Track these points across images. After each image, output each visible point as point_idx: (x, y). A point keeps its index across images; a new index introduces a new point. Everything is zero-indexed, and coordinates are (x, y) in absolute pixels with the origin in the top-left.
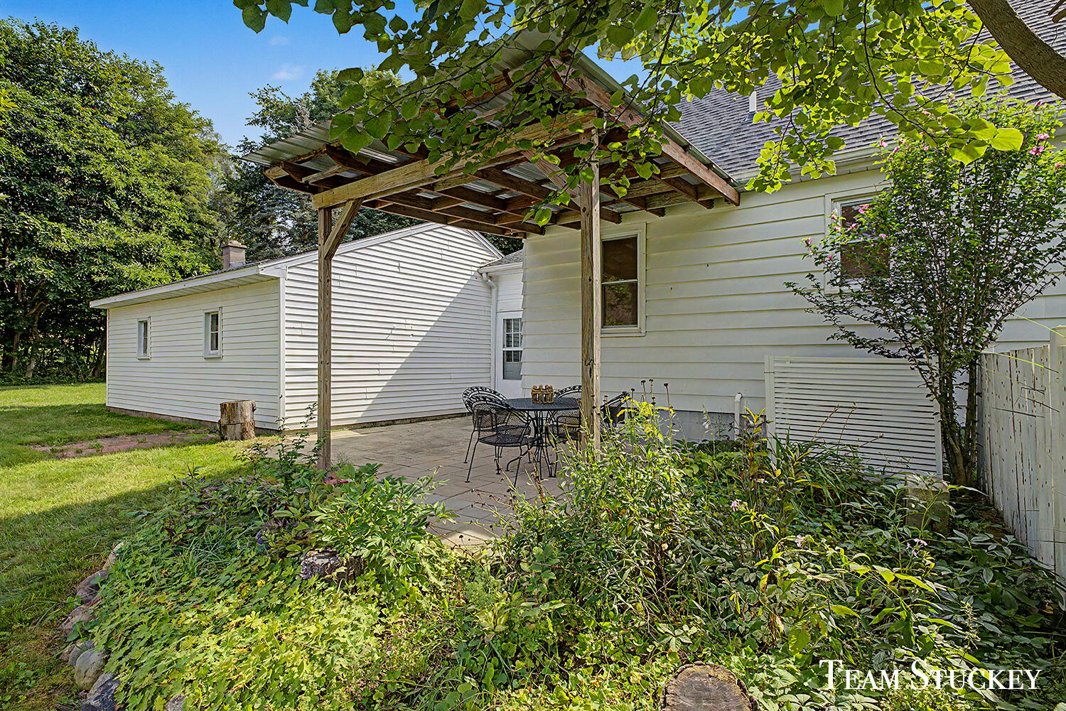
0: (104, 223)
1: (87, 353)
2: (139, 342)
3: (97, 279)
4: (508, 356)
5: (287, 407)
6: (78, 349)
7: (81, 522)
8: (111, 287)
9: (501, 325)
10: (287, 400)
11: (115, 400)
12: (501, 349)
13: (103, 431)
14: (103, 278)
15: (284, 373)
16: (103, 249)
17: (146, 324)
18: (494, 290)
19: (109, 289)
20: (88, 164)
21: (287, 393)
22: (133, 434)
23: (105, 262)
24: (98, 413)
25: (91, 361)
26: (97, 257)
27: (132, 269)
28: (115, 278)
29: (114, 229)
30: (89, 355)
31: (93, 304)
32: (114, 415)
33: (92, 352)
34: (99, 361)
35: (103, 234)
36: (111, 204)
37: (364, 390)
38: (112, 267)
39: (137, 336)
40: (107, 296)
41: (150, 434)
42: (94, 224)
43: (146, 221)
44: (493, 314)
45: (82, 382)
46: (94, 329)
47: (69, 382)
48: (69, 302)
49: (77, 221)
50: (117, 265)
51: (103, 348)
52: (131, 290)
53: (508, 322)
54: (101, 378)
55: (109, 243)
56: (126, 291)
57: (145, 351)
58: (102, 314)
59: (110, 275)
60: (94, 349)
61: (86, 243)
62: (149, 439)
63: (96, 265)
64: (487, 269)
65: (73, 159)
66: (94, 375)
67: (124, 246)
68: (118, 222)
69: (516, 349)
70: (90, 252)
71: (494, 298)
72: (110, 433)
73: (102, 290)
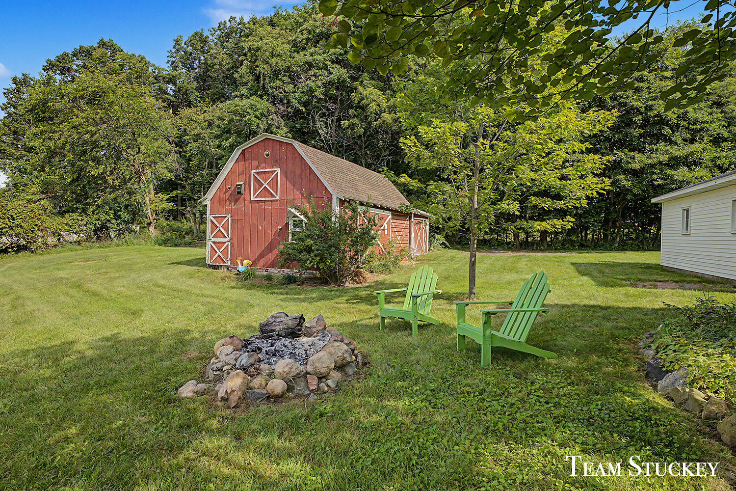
0: (662, 146)
1: (649, 232)
2: (683, 223)
3: (656, 183)
6: (644, 229)
7: (645, 314)
8: (665, 187)
11: (666, 262)
13: (659, 278)
14: (660, 182)
16: (661, 163)
17: (688, 211)
19: (664, 188)
20: (652, 110)
22: (677, 282)
23: (662, 171)
24: (657, 269)
25: (651, 236)
26: (657, 169)
27: (681, 173)
28: (668, 181)
29: (668, 148)
30: (650, 234)
31: (653, 201)
32: (665, 271)
33: (652, 231)
34: (657, 237)
35: (662, 152)
36: (667, 131)
38: (666, 173)
39: (681, 219)
40: (662, 194)
41: (688, 283)
42: (655, 147)
43: (691, 136)
45: (646, 250)
46: (654, 216)
47: (638, 250)
48: (638, 200)
49: (644, 148)
50: (669, 172)
51: (659, 229)
52: (679, 188)
54: (657, 248)
55: (664, 158)
56: (676, 189)
57: (687, 229)
58: (659, 206)
59: (665, 180)
60: (653, 230)
61: (650, 161)
62: (687, 286)
63: (656, 174)
65: (642, 110)
66: (653, 246)
67: (675, 158)
68: (671, 142)
70: (652, 166)
72: (662, 279)
73: (660, 190)
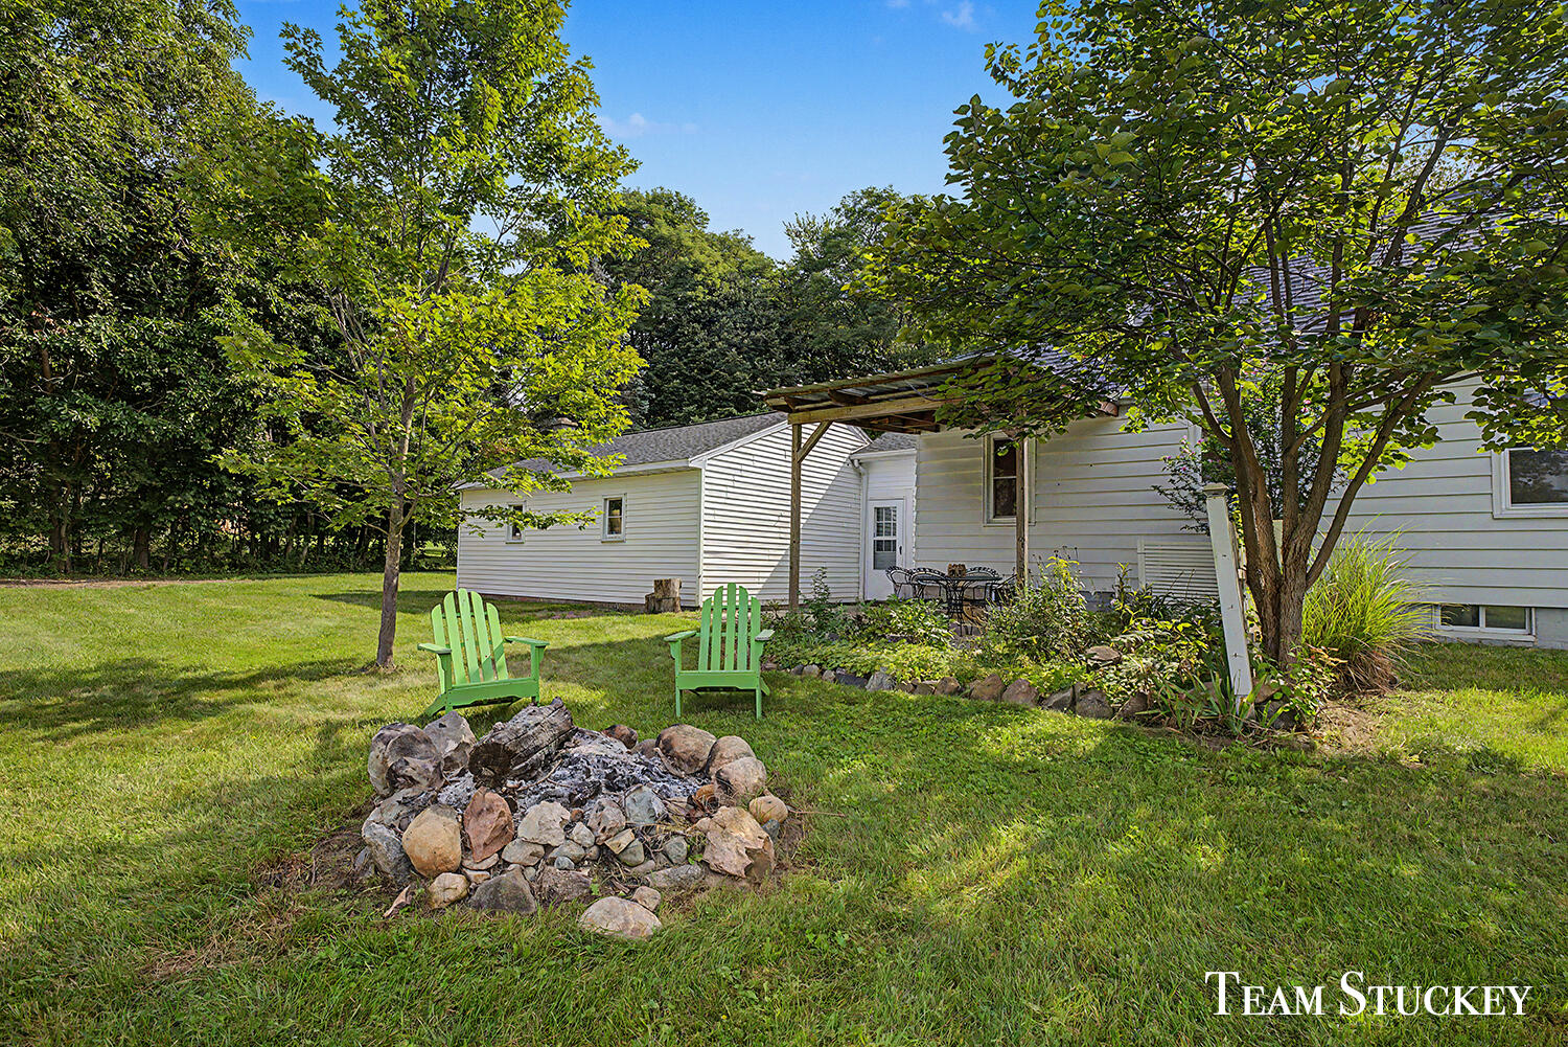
4: (879, 545)
5: (705, 586)
9: (872, 515)
10: (704, 580)
11: (470, 586)
12: (871, 539)
15: (703, 555)
18: (864, 477)
21: (705, 573)
37: (757, 574)
44: (862, 502)
53: (878, 510)
57: (515, 535)
64: (860, 456)
69: (888, 538)
71: (864, 484)
